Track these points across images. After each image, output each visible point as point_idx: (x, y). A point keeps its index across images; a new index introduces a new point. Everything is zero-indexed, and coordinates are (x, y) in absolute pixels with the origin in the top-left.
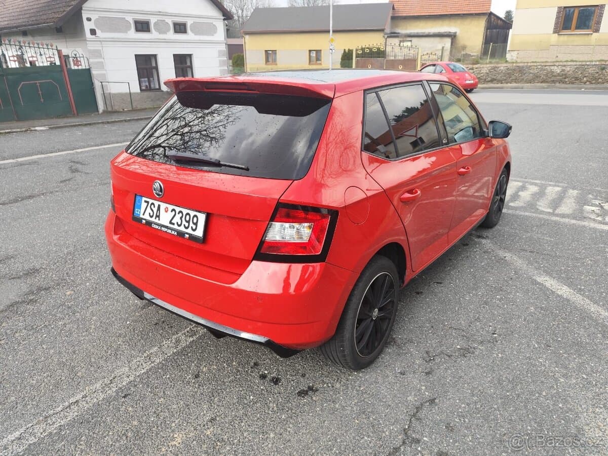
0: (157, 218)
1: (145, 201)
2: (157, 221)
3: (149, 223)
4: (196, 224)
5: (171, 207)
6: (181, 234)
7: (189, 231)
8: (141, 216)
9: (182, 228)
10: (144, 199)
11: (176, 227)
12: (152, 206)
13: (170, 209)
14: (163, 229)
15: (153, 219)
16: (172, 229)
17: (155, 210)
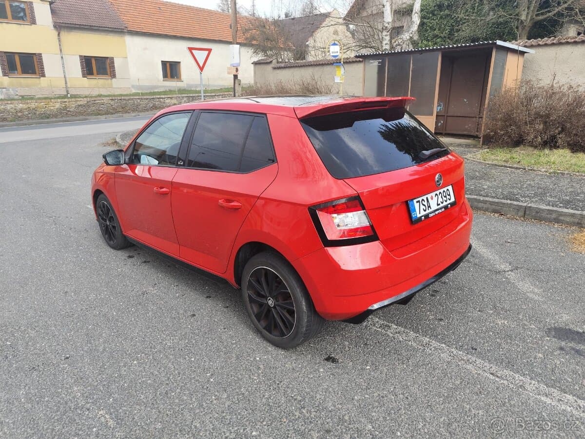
0: (429, 208)
1: (417, 202)
2: (430, 210)
3: (427, 216)
4: (449, 195)
5: (433, 194)
6: (446, 207)
7: (449, 202)
8: (419, 216)
9: (445, 203)
10: (415, 201)
11: (442, 205)
12: (423, 202)
13: (434, 196)
14: (437, 213)
15: (427, 212)
16: (441, 209)
17: (425, 203)
